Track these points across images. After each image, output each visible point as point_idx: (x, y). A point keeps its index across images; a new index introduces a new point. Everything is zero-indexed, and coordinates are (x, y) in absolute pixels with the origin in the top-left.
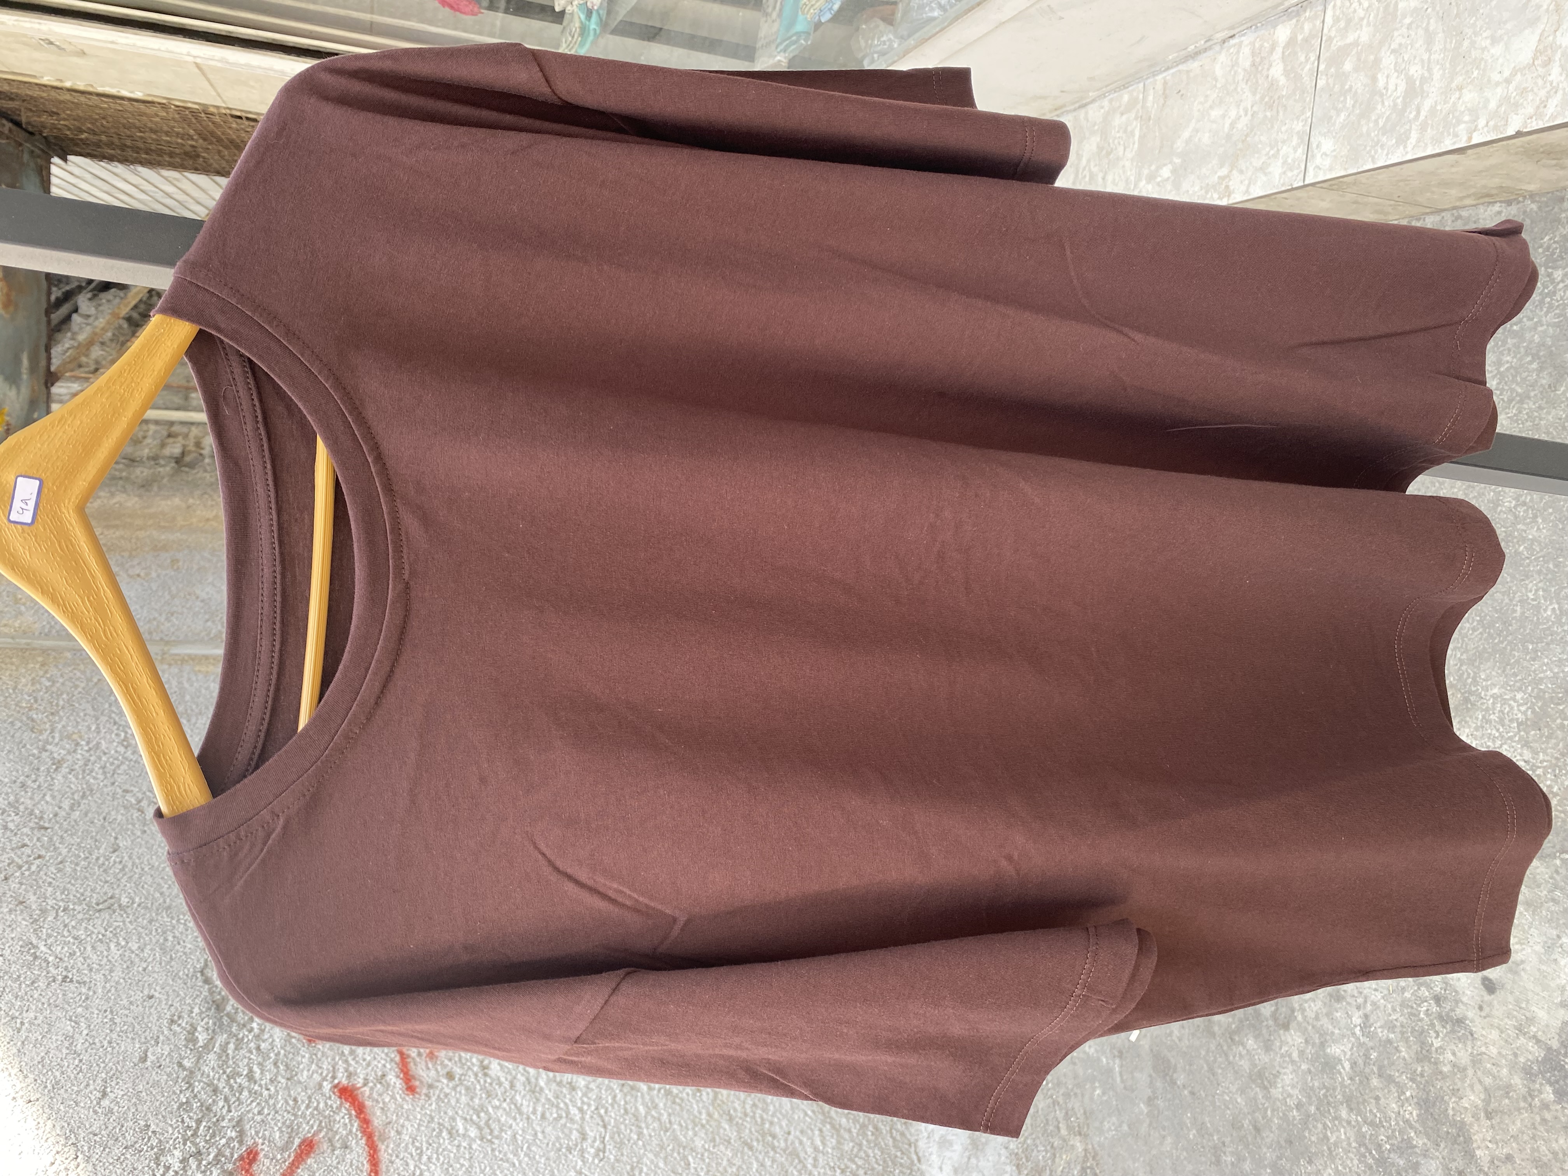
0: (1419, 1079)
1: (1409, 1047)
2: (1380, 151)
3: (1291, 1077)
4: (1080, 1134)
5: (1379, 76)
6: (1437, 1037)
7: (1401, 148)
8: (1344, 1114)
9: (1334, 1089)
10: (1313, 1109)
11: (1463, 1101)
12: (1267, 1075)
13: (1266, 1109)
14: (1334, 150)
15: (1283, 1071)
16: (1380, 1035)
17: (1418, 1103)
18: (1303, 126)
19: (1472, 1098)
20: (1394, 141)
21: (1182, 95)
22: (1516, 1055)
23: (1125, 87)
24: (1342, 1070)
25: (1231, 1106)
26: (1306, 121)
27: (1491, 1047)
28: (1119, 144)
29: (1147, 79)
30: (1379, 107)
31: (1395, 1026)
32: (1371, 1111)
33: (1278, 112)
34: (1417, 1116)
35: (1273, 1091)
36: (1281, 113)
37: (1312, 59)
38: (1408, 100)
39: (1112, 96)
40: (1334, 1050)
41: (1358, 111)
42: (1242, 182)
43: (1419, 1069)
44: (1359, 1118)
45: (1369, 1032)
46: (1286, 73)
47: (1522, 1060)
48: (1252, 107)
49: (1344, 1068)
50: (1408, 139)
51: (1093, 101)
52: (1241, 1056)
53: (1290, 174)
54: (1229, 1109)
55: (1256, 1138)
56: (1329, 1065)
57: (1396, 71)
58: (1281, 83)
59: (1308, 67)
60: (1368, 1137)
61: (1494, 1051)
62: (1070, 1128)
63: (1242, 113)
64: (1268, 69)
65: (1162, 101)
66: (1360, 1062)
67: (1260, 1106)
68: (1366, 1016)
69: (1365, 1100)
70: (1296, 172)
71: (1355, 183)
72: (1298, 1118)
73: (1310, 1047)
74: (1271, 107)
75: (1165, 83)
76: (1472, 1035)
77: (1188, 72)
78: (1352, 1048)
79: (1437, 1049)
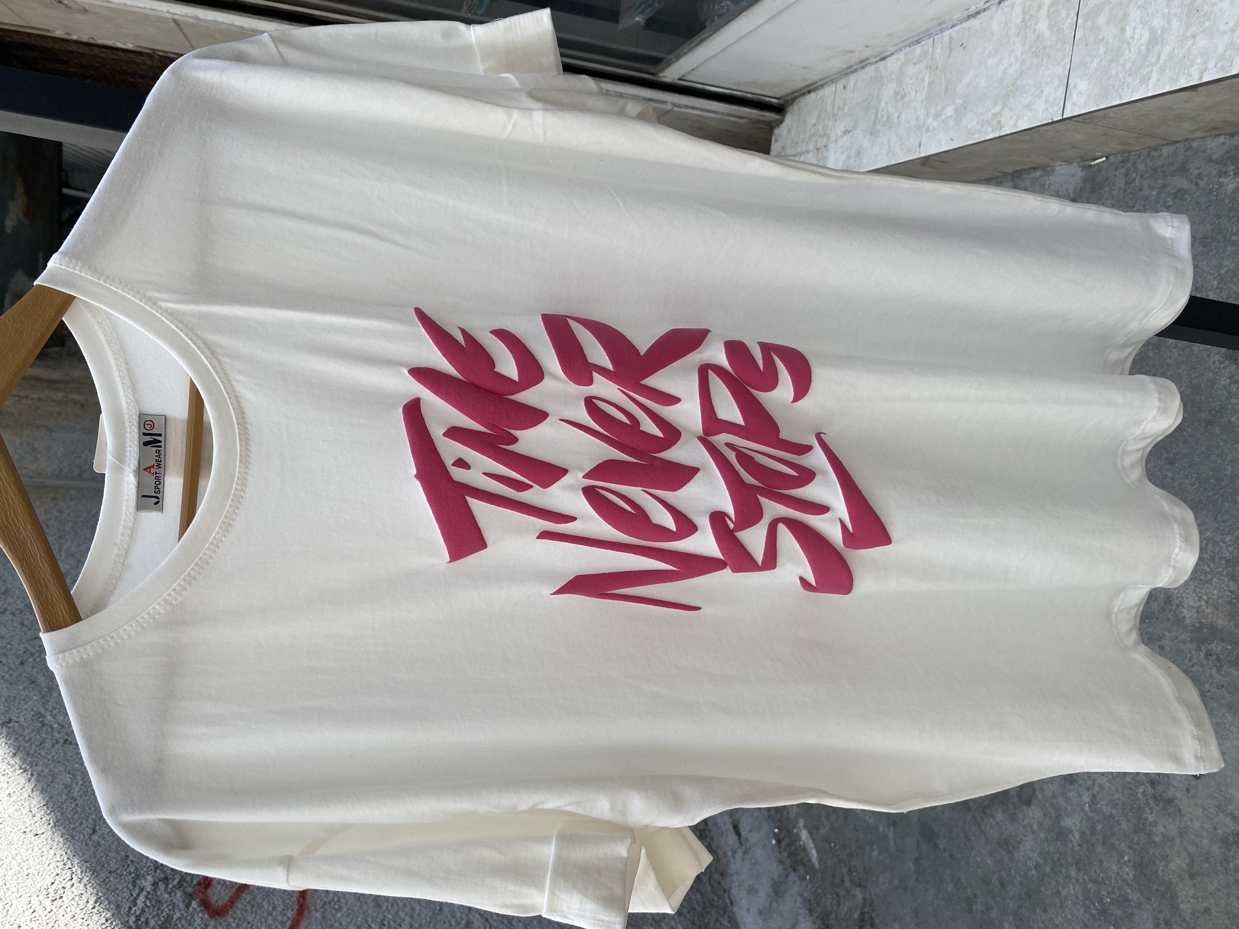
0: (1135, 847)
1: (1128, 821)
2: (1126, 89)
3: (1031, 843)
4: (860, 886)
5: (1127, 27)
6: (1152, 812)
7: (1144, 86)
8: (1073, 873)
9: (1066, 854)
10: (1048, 869)
11: (1171, 864)
12: (1012, 841)
13: (1010, 869)
14: (1088, 90)
15: (1024, 838)
16: (1105, 810)
17: (1134, 866)
18: (1064, 70)
19: (1179, 862)
20: (1138, 80)
21: (964, 48)
22: (1215, 829)
23: (918, 42)
24: (1073, 839)
25: (982, 866)
26: (1066, 65)
27: (1196, 822)
28: (912, 88)
29: (936, 34)
30: (1127, 52)
31: (1117, 804)
32: (1095, 871)
33: (1043, 59)
34: (1134, 876)
35: (1016, 854)
36: (1045, 60)
37: (1072, 15)
38: (1151, 47)
39: (907, 50)
40: (1068, 822)
41: (1108, 58)
42: (1011, 118)
43: (1136, 839)
44: (1086, 877)
45: (1096, 809)
46: (1050, 27)
47: (1220, 832)
48: (1022, 55)
49: (1074, 837)
50: (1149, 79)
51: (892, 54)
52: (991, 827)
53: (1051, 110)
54: (980, 867)
55: (1001, 892)
56: (1062, 835)
57: (1141, 23)
58: (1045, 36)
59: (1068, 22)
60: (1092, 892)
61: (1197, 825)
62: (852, 881)
63: (1013, 60)
64: (1036, 24)
65: (947, 53)
66: (1088, 832)
67: (1006, 867)
68: (1094, 796)
69: (1090, 863)
70: (1056, 108)
71: (1104, 118)
72: (1036, 876)
73: (1047, 820)
74: (1037, 56)
75: (951, 38)
76: (1180, 812)
77: (970, 28)
78: (1081, 821)
79: (1151, 823)
